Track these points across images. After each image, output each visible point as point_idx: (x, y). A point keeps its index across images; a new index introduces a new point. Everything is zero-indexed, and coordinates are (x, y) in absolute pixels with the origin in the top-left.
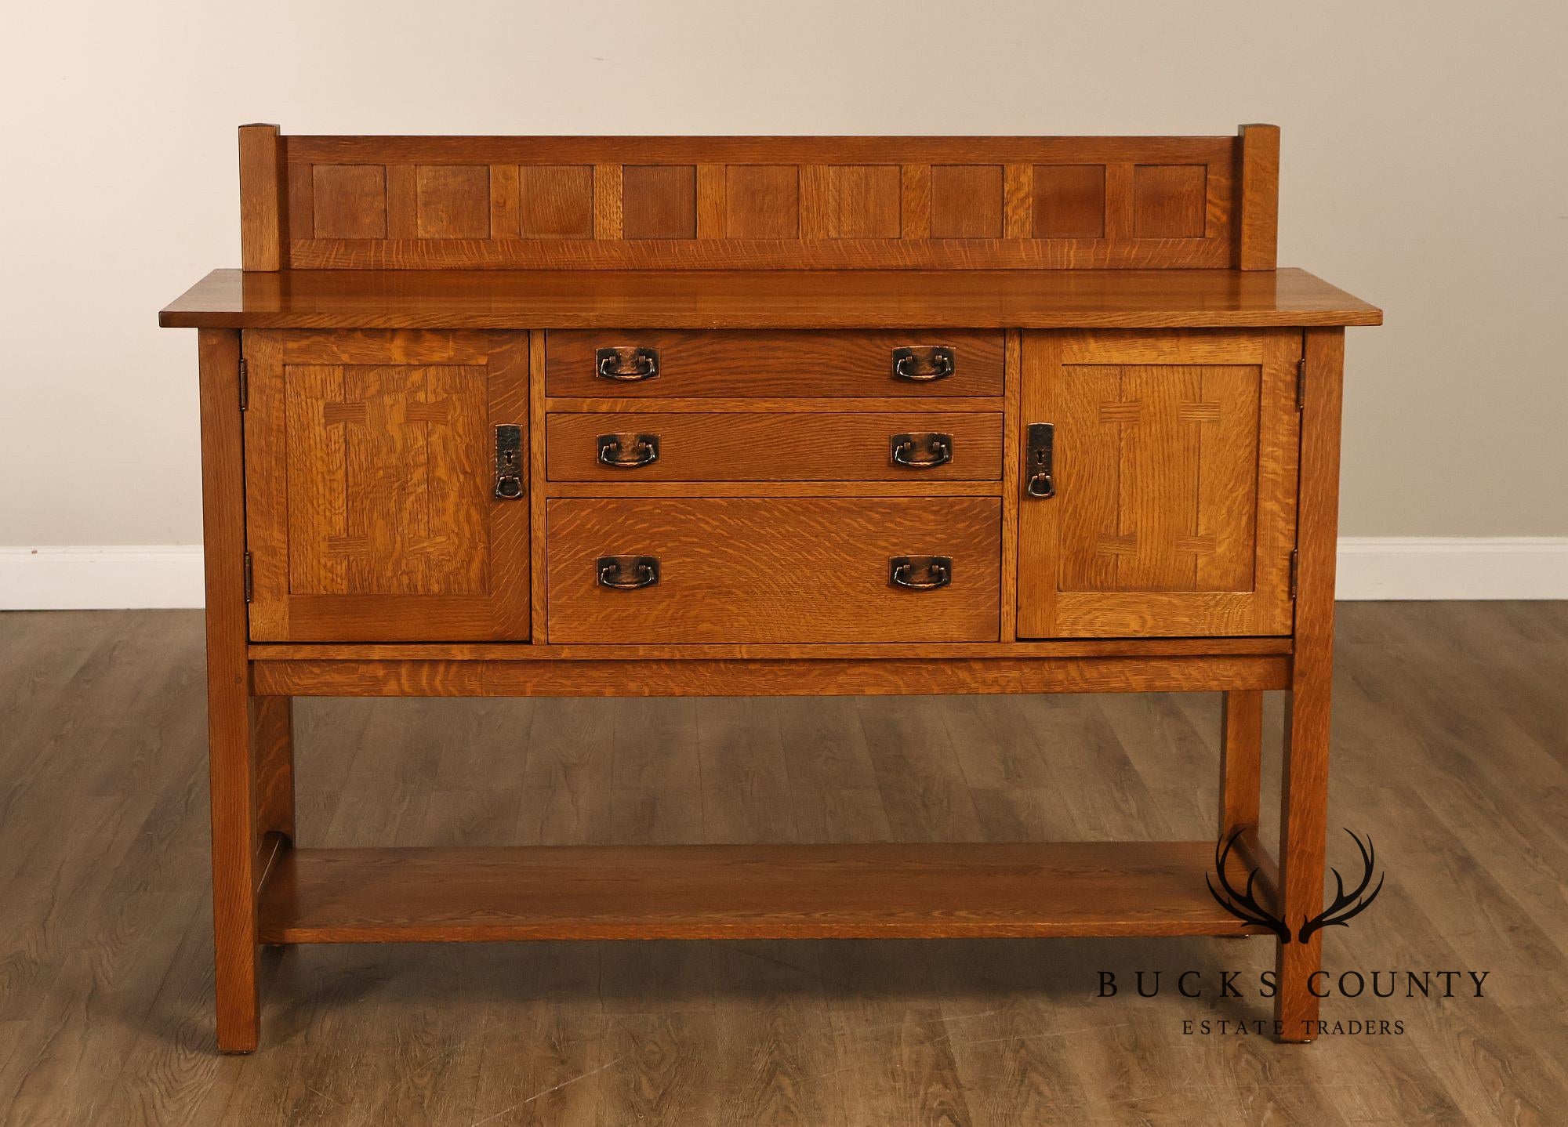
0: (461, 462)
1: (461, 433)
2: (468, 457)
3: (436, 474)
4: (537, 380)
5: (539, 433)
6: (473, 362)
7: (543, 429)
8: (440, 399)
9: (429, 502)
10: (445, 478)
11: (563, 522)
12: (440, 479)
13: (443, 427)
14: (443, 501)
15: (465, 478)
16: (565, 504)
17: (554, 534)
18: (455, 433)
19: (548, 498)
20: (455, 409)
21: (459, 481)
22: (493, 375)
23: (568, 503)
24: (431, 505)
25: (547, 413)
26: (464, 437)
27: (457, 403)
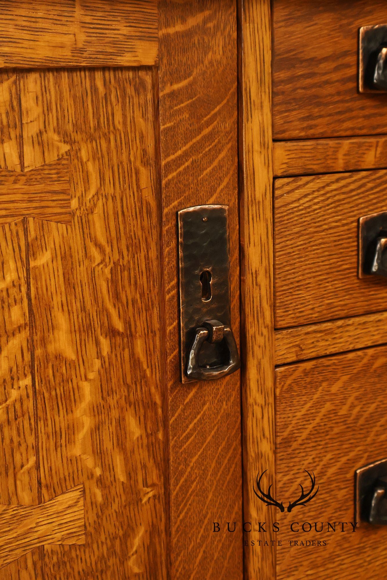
0: (103, 311)
1: (102, 240)
2: (117, 296)
3: (51, 348)
4: (258, 102)
5: (262, 224)
6: (126, 60)
7: (269, 215)
8: (51, 157)
9: (37, 418)
10: (70, 354)
11: (303, 411)
12: (59, 357)
13: (62, 227)
14: (69, 410)
15: (113, 347)
16: (306, 373)
17: (287, 442)
18: (88, 241)
19: (277, 366)
20: (87, 180)
21: (99, 355)
22: (168, 90)
23: (313, 369)
24: (41, 424)
25: (275, 178)
26: (108, 250)
27: (91, 167)
